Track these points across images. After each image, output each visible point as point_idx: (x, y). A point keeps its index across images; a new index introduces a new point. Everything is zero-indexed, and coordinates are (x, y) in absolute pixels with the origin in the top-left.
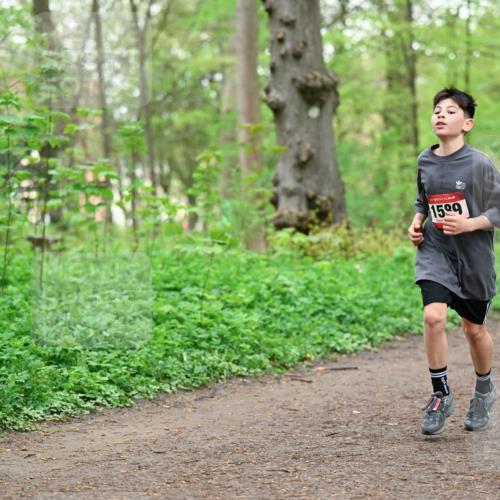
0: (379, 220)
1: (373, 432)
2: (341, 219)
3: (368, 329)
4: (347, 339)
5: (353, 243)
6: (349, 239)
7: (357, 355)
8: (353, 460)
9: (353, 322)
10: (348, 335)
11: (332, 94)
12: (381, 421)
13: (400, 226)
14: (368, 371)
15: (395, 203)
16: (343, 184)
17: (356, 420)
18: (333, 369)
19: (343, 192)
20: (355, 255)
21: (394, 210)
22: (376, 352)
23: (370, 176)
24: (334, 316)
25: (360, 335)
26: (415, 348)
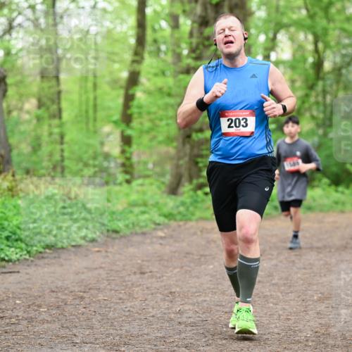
0: (34, 170)
1: (30, 315)
2: (9, 169)
3: (27, 245)
4: (13, 252)
5: (17, 186)
6: (14, 183)
7: (20, 263)
8: (16, 335)
9: (17, 240)
10: (13, 249)
11: (3, 84)
12: (36, 308)
13: (49, 174)
14: (27, 274)
15: (46, 158)
16: (9, 146)
17: (18, 308)
18: (3, 273)
19: (10, 151)
20: (18, 195)
21: (45, 164)
22: (32, 261)
23: (29, 140)
24: (3, 236)
25: (22, 249)
26: (59, 257)
